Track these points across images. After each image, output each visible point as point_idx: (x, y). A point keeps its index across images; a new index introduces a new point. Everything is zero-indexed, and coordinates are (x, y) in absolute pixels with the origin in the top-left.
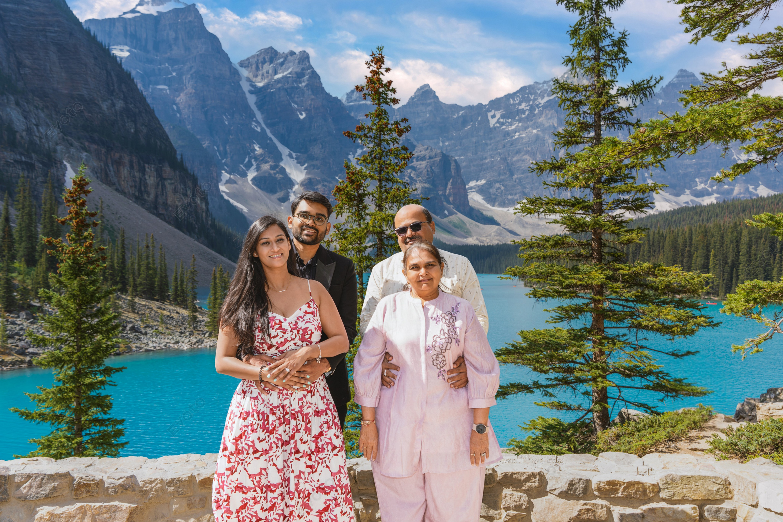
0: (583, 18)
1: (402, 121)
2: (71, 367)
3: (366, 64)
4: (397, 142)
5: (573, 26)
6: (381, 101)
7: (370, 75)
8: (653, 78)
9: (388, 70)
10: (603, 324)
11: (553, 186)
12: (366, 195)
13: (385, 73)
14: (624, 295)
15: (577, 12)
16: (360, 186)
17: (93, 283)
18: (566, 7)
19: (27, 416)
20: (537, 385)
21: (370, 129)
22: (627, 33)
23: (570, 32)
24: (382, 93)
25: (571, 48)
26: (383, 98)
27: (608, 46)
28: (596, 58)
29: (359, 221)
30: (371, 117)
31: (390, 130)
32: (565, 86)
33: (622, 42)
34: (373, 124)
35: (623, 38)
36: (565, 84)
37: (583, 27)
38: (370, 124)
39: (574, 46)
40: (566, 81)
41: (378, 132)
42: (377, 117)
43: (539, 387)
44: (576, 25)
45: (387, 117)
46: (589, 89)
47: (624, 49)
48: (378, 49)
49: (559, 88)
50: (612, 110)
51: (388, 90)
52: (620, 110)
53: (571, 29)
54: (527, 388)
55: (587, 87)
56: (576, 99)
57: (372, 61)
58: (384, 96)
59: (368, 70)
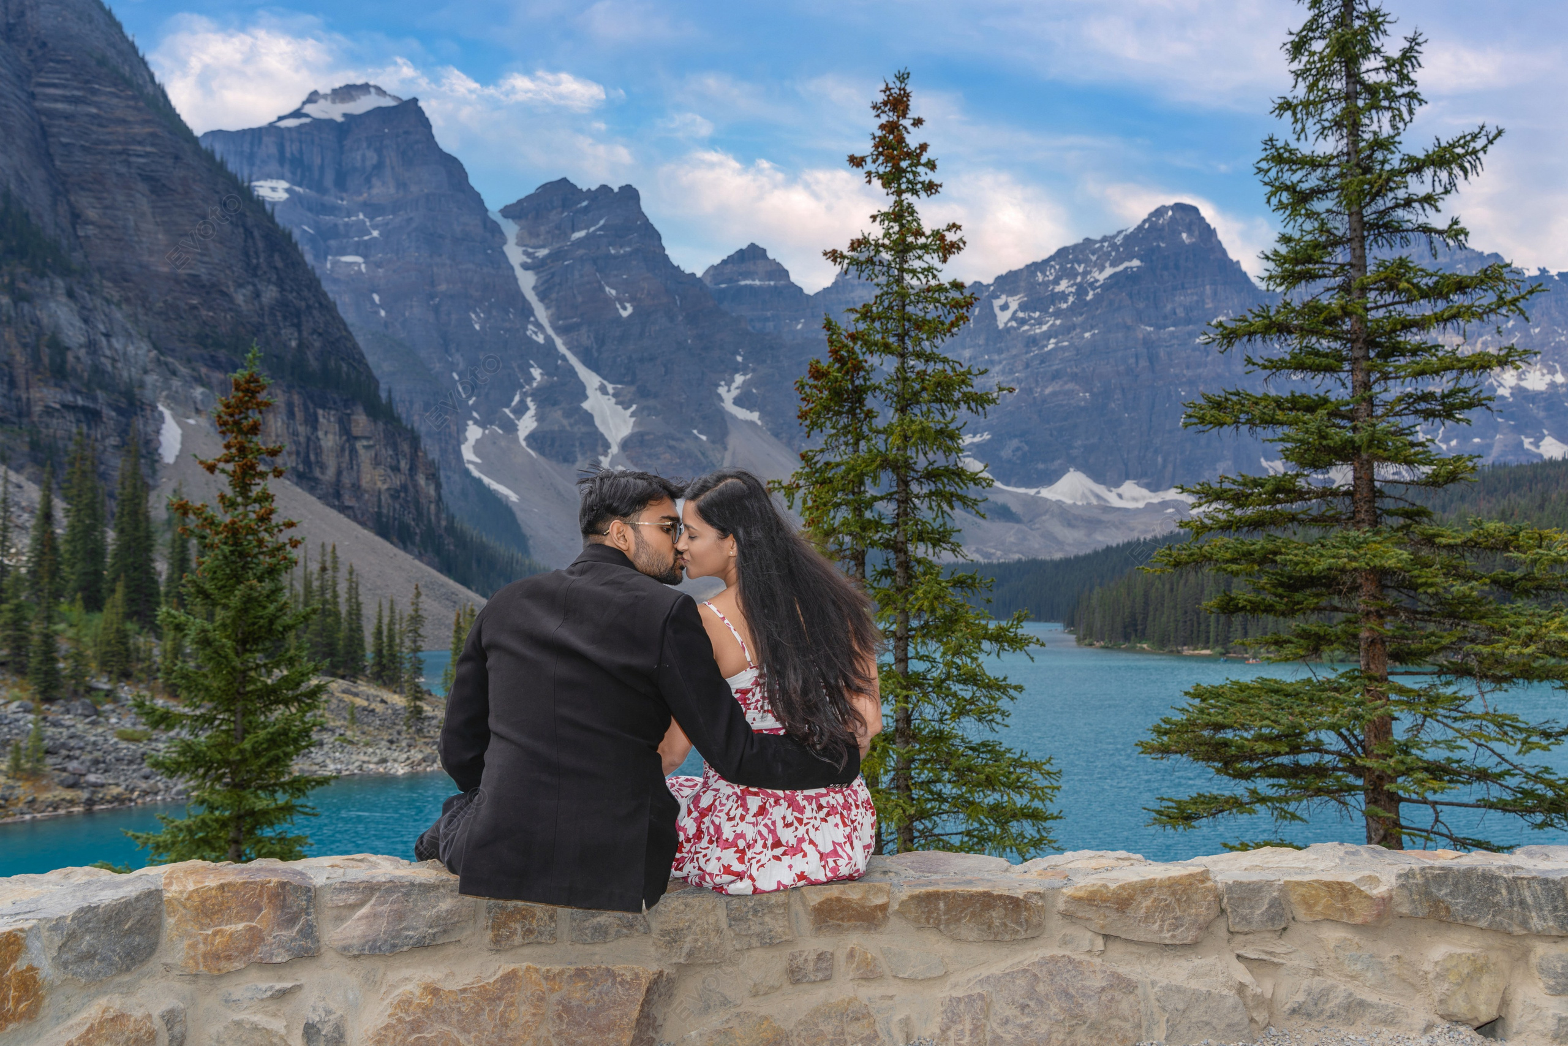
0: (1320, 15)
1: (948, 229)
3: (873, 108)
4: (933, 276)
5: (1295, 30)
6: (904, 187)
7: (879, 133)
8: (1484, 132)
9: (918, 122)
10: (1383, 665)
11: (1265, 367)
12: (869, 388)
13: (911, 128)
16: (858, 367)
20: (1259, 798)
21: (880, 247)
22: (1420, 40)
23: (1289, 46)
24: (905, 171)
25: (1291, 79)
26: (909, 181)
27: (1377, 70)
28: (1350, 97)
29: (857, 443)
30: (882, 221)
31: (924, 247)
32: (1286, 155)
33: (1409, 59)
34: (887, 235)
35: (1411, 49)
36: (1286, 150)
37: (1317, 34)
38: (880, 236)
39: (1298, 74)
40: (1287, 144)
41: (897, 252)
42: (895, 221)
43: (1263, 800)
44: (1303, 29)
45: (917, 220)
46: (1335, 161)
47: (1413, 76)
48: (898, 78)
49: (1273, 159)
50: (1389, 204)
51: (918, 164)
52: (1408, 203)
53: (1292, 38)
54: (1236, 804)
55: (1332, 157)
56: (1304, 186)
57: (885, 103)
58: (911, 176)
59: (877, 121)
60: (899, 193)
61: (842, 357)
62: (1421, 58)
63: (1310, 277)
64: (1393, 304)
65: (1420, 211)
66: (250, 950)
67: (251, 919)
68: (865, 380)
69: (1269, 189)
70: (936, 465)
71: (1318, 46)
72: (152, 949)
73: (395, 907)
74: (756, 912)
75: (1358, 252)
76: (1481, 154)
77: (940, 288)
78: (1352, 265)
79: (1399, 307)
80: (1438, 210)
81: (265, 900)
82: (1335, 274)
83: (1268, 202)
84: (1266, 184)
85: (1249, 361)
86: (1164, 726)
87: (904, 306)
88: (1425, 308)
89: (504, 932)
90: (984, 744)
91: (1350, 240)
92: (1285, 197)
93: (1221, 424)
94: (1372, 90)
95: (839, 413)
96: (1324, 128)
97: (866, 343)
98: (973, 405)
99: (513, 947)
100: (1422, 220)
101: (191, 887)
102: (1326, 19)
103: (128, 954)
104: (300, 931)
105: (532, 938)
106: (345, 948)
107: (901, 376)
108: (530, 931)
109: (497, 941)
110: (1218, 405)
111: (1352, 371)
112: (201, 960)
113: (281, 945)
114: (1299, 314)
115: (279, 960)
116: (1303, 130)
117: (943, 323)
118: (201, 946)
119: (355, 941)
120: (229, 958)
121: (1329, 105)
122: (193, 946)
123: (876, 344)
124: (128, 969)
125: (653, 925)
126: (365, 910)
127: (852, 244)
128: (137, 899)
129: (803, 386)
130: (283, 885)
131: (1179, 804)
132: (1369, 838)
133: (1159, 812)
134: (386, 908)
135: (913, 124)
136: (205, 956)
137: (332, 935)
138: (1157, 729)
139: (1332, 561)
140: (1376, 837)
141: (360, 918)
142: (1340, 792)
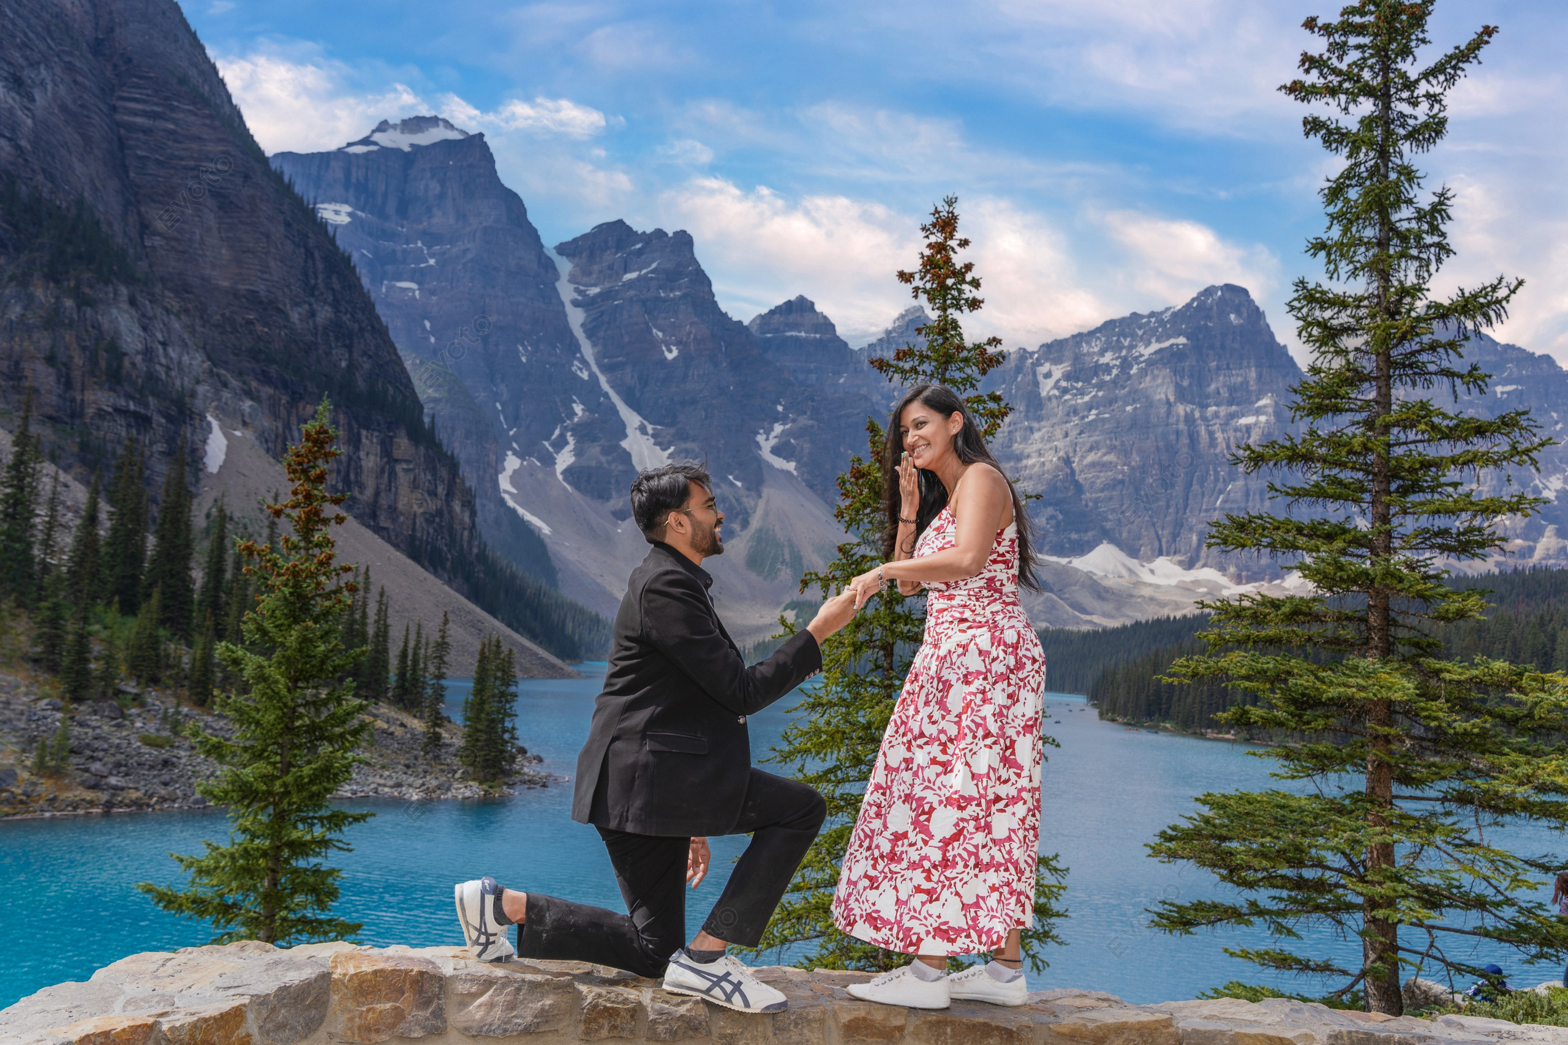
0: (1357, 165)
1: (989, 343)
2: (266, 806)
3: (922, 229)
4: (973, 386)
5: (1333, 177)
6: (948, 301)
7: (928, 252)
8: (1504, 283)
9: (964, 243)
10: (1389, 788)
11: (1287, 494)
13: (957, 249)
14: (1456, 724)
15: (1346, 151)
17: (325, 636)
18: (1325, 142)
19: (170, 902)
20: (1257, 910)
21: (923, 358)
22: (1449, 194)
23: (1326, 191)
24: (950, 288)
25: (1327, 221)
26: (953, 298)
27: (1409, 219)
28: (1382, 244)
30: (927, 335)
31: (966, 360)
32: (1317, 295)
33: (1439, 212)
34: (931, 348)
35: (1441, 203)
36: (1317, 292)
37: (1354, 182)
38: (924, 349)
39: (1332, 217)
40: (1318, 285)
41: (940, 364)
42: (939, 334)
43: (1261, 912)
44: (1341, 177)
45: (960, 335)
46: (1366, 303)
47: (1442, 227)
48: (947, 202)
49: (1305, 298)
50: (1417, 347)
51: (964, 281)
52: (1433, 347)
53: (1329, 184)
54: (1233, 914)
55: (1361, 299)
56: (1335, 322)
57: (934, 225)
58: (956, 293)
59: (927, 242)
60: (944, 309)
62: (1450, 211)
63: (1337, 410)
64: (1414, 442)
65: (1444, 356)
66: (394, 1025)
67: (396, 1000)
69: (1301, 323)
71: (1353, 194)
72: (322, 1019)
73: (509, 998)
74: (796, 1025)
75: (1383, 390)
76: (1504, 303)
77: (979, 400)
78: (1377, 403)
79: (1420, 446)
80: (1461, 356)
81: (408, 985)
82: (1361, 409)
83: (1300, 335)
84: (1297, 319)
85: (1272, 487)
86: (1170, 832)
88: (1445, 449)
89: (594, 1026)
91: (1376, 378)
92: (1316, 331)
93: (1243, 546)
94: (1404, 237)
95: (876, 510)
96: (1356, 269)
99: (600, 1039)
100: (1445, 364)
101: (352, 971)
102: (1363, 169)
103: (307, 1025)
104: (432, 1013)
105: (615, 1033)
106: (466, 1029)
108: (615, 1027)
109: (587, 1032)
110: (1242, 527)
111: (1373, 503)
112: (356, 1031)
113: (418, 1023)
114: (1324, 442)
115: (416, 1035)
116: (1336, 269)
118: (357, 1020)
119: (474, 1025)
120: (377, 1031)
121: (1363, 249)
122: (351, 1019)
124: (306, 1036)
125: (713, 1029)
126: (484, 999)
127: (897, 354)
128: (316, 980)
129: (844, 483)
130: (421, 974)
131: (1180, 909)
132: (1366, 956)
133: (1159, 915)
134: (501, 999)
135: (960, 245)
136: (359, 1028)
137: (457, 1018)
138: (1163, 835)
139: (1342, 689)
140: (1372, 956)
141: (480, 1006)
142: (1337, 909)
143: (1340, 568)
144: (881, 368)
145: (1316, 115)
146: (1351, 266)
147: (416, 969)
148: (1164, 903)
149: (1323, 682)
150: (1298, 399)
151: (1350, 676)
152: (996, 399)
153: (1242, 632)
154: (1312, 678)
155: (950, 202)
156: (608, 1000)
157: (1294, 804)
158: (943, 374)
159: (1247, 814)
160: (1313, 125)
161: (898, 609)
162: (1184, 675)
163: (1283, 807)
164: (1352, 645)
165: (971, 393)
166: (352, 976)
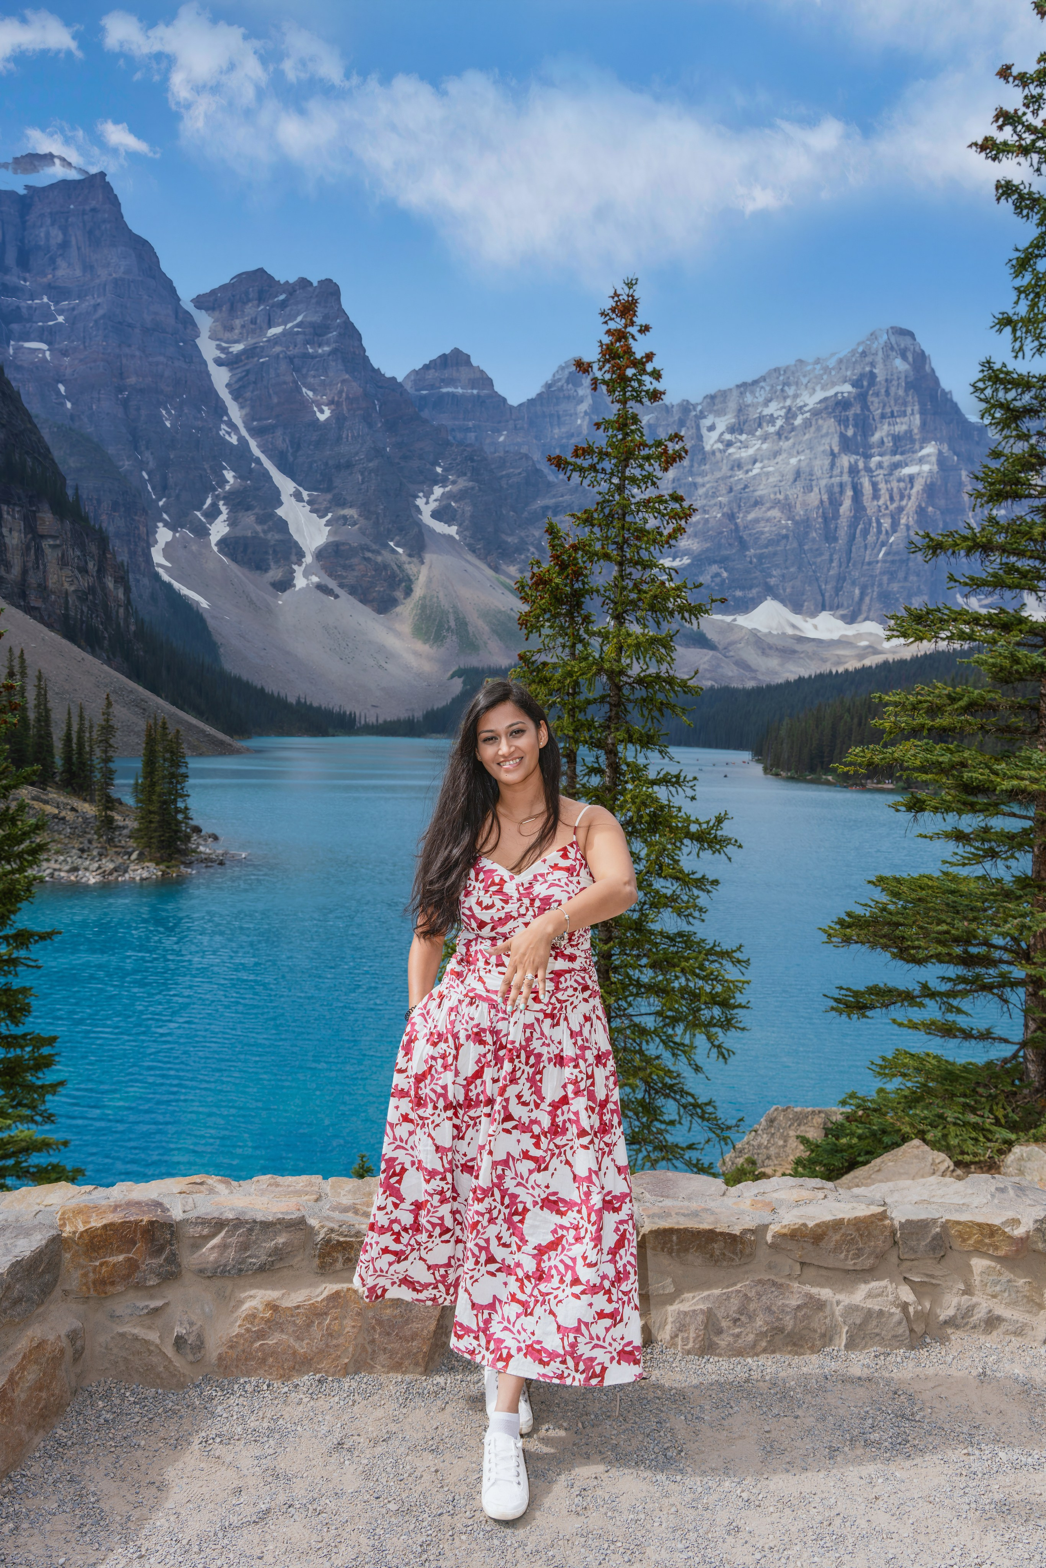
1: (671, 439)
3: (602, 314)
4: (654, 484)
5: (1022, 247)
6: (628, 394)
7: (607, 340)
9: (645, 329)
11: (966, 584)
12: (587, 592)
13: (638, 335)
15: (1037, 219)
16: (578, 574)
18: (1016, 208)
20: (928, 992)
21: (603, 455)
23: (1014, 262)
24: (630, 380)
25: (1014, 295)
26: (634, 390)
29: (573, 646)
30: (606, 430)
31: (647, 458)
32: (1002, 376)
34: (611, 444)
36: (1002, 372)
37: (1043, 252)
38: (604, 445)
39: (1019, 290)
40: (1004, 365)
41: (620, 462)
42: (619, 429)
43: (933, 995)
44: (1030, 246)
45: (641, 429)
48: (627, 284)
49: (990, 378)
51: (644, 372)
53: (1018, 254)
54: (908, 997)
56: (1018, 404)
57: (613, 310)
58: (635, 384)
59: (605, 328)
60: (624, 402)
61: (563, 561)
63: (1017, 496)
66: (129, 1276)
67: (129, 1252)
68: (584, 583)
69: (984, 405)
70: (648, 672)
71: (1042, 265)
72: (56, 1281)
73: (241, 1239)
77: (660, 499)
81: (139, 1236)
84: (981, 400)
85: (952, 578)
86: (847, 919)
87: (624, 515)
89: (328, 1260)
90: (680, 934)
92: (999, 414)
93: (922, 639)
95: (555, 616)
96: (1041, 345)
97: (586, 552)
98: (686, 615)
99: (335, 1272)
101: (81, 1228)
103: (42, 1291)
104: (166, 1260)
106: (201, 1271)
107: (618, 585)
108: (349, 1260)
109: (322, 1266)
110: (920, 618)
112: (91, 1285)
113: (152, 1271)
114: (1003, 529)
115: (151, 1283)
116: (1021, 349)
117: (661, 534)
118: (91, 1274)
119: (209, 1266)
120: (113, 1283)
122: (85, 1275)
123: (596, 554)
124: (43, 1302)
126: (216, 1241)
127: (576, 451)
128: (47, 1246)
129: (523, 587)
130: (151, 1223)
131: (856, 994)
132: (1026, 1026)
133: (836, 1000)
134: (233, 1240)
135: (640, 331)
136: (94, 1283)
137: (191, 1260)
138: (841, 922)
139: (1015, 782)
140: (1032, 1026)
141: (213, 1248)
142: (1001, 985)
143: (1016, 661)
144: (558, 466)
145: (1009, 178)
146: (1036, 343)
147: (146, 1219)
148: (841, 988)
149: (997, 774)
150: (980, 486)
151: (1023, 769)
152: (677, 499)
153: (919, 721)
154: (987, 771)
155: (630, 285)
156: (341, 1234)
157: (964, 888)
158: (623, 472)
159: (920, 900)
160: (1006, 189)
161: (580, 716)
162: (860, 765)
163: (952, 892)
164: (1023, 733)
165: (650, 493)
166: (82, 1233)
